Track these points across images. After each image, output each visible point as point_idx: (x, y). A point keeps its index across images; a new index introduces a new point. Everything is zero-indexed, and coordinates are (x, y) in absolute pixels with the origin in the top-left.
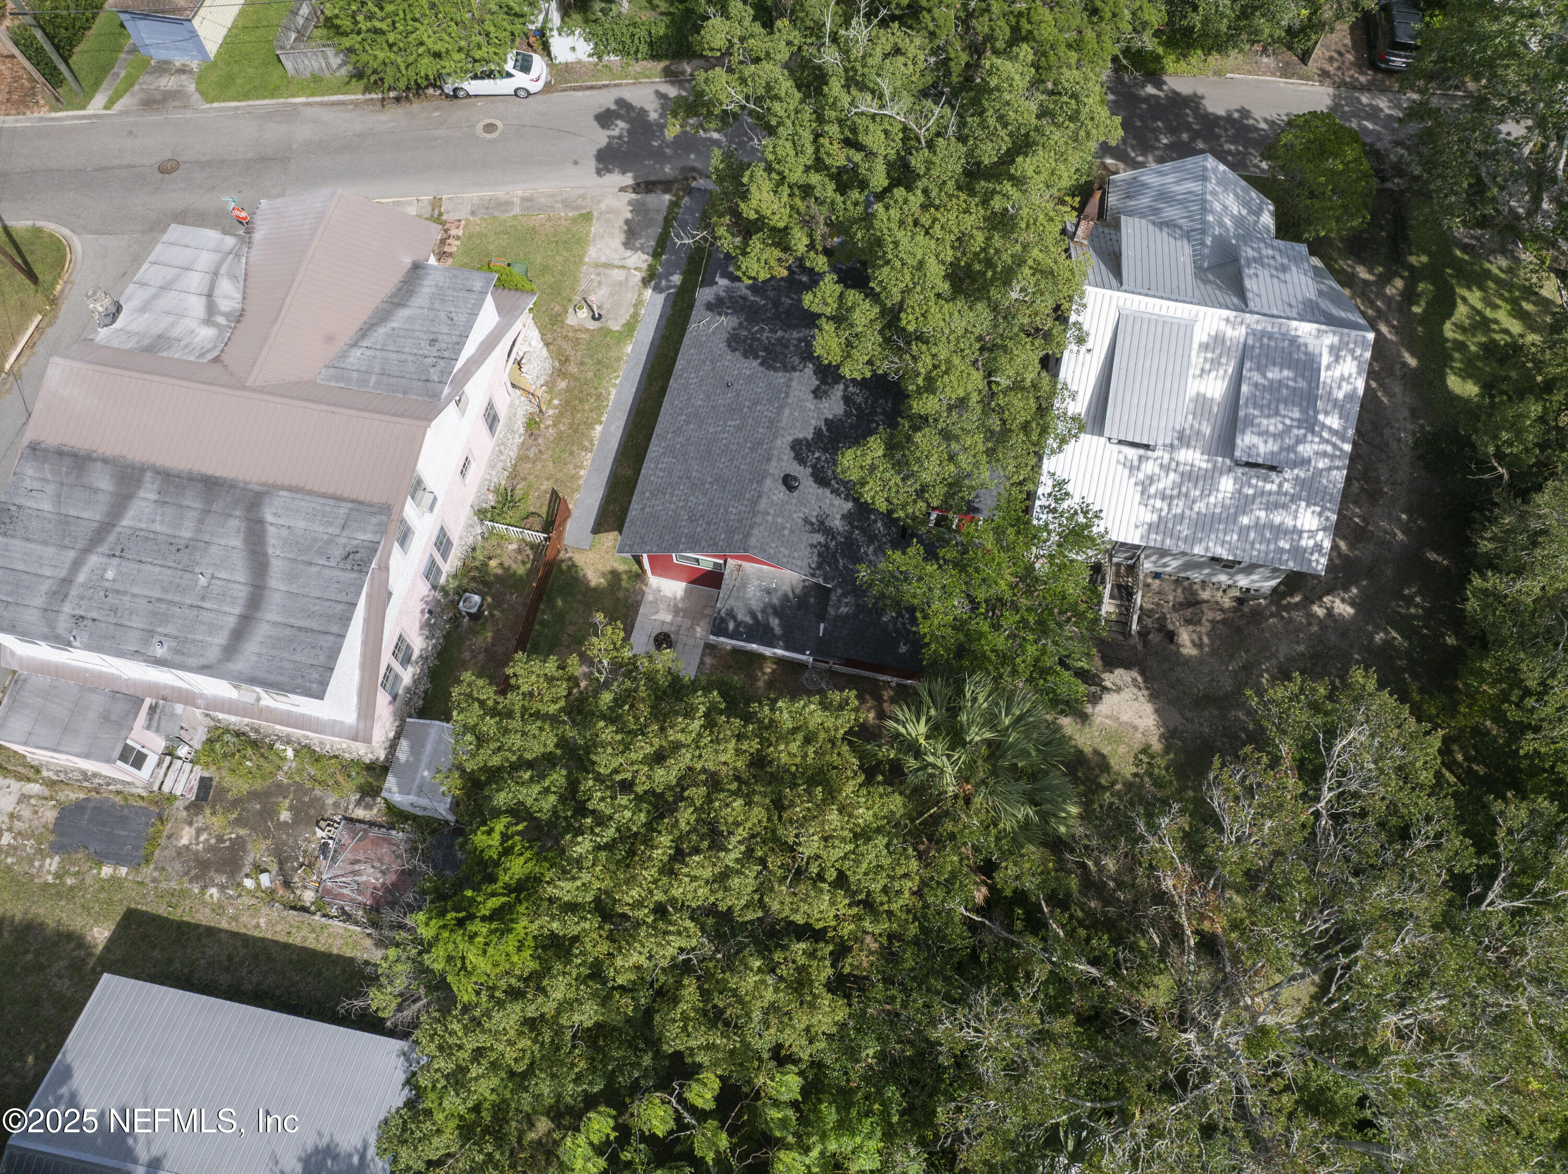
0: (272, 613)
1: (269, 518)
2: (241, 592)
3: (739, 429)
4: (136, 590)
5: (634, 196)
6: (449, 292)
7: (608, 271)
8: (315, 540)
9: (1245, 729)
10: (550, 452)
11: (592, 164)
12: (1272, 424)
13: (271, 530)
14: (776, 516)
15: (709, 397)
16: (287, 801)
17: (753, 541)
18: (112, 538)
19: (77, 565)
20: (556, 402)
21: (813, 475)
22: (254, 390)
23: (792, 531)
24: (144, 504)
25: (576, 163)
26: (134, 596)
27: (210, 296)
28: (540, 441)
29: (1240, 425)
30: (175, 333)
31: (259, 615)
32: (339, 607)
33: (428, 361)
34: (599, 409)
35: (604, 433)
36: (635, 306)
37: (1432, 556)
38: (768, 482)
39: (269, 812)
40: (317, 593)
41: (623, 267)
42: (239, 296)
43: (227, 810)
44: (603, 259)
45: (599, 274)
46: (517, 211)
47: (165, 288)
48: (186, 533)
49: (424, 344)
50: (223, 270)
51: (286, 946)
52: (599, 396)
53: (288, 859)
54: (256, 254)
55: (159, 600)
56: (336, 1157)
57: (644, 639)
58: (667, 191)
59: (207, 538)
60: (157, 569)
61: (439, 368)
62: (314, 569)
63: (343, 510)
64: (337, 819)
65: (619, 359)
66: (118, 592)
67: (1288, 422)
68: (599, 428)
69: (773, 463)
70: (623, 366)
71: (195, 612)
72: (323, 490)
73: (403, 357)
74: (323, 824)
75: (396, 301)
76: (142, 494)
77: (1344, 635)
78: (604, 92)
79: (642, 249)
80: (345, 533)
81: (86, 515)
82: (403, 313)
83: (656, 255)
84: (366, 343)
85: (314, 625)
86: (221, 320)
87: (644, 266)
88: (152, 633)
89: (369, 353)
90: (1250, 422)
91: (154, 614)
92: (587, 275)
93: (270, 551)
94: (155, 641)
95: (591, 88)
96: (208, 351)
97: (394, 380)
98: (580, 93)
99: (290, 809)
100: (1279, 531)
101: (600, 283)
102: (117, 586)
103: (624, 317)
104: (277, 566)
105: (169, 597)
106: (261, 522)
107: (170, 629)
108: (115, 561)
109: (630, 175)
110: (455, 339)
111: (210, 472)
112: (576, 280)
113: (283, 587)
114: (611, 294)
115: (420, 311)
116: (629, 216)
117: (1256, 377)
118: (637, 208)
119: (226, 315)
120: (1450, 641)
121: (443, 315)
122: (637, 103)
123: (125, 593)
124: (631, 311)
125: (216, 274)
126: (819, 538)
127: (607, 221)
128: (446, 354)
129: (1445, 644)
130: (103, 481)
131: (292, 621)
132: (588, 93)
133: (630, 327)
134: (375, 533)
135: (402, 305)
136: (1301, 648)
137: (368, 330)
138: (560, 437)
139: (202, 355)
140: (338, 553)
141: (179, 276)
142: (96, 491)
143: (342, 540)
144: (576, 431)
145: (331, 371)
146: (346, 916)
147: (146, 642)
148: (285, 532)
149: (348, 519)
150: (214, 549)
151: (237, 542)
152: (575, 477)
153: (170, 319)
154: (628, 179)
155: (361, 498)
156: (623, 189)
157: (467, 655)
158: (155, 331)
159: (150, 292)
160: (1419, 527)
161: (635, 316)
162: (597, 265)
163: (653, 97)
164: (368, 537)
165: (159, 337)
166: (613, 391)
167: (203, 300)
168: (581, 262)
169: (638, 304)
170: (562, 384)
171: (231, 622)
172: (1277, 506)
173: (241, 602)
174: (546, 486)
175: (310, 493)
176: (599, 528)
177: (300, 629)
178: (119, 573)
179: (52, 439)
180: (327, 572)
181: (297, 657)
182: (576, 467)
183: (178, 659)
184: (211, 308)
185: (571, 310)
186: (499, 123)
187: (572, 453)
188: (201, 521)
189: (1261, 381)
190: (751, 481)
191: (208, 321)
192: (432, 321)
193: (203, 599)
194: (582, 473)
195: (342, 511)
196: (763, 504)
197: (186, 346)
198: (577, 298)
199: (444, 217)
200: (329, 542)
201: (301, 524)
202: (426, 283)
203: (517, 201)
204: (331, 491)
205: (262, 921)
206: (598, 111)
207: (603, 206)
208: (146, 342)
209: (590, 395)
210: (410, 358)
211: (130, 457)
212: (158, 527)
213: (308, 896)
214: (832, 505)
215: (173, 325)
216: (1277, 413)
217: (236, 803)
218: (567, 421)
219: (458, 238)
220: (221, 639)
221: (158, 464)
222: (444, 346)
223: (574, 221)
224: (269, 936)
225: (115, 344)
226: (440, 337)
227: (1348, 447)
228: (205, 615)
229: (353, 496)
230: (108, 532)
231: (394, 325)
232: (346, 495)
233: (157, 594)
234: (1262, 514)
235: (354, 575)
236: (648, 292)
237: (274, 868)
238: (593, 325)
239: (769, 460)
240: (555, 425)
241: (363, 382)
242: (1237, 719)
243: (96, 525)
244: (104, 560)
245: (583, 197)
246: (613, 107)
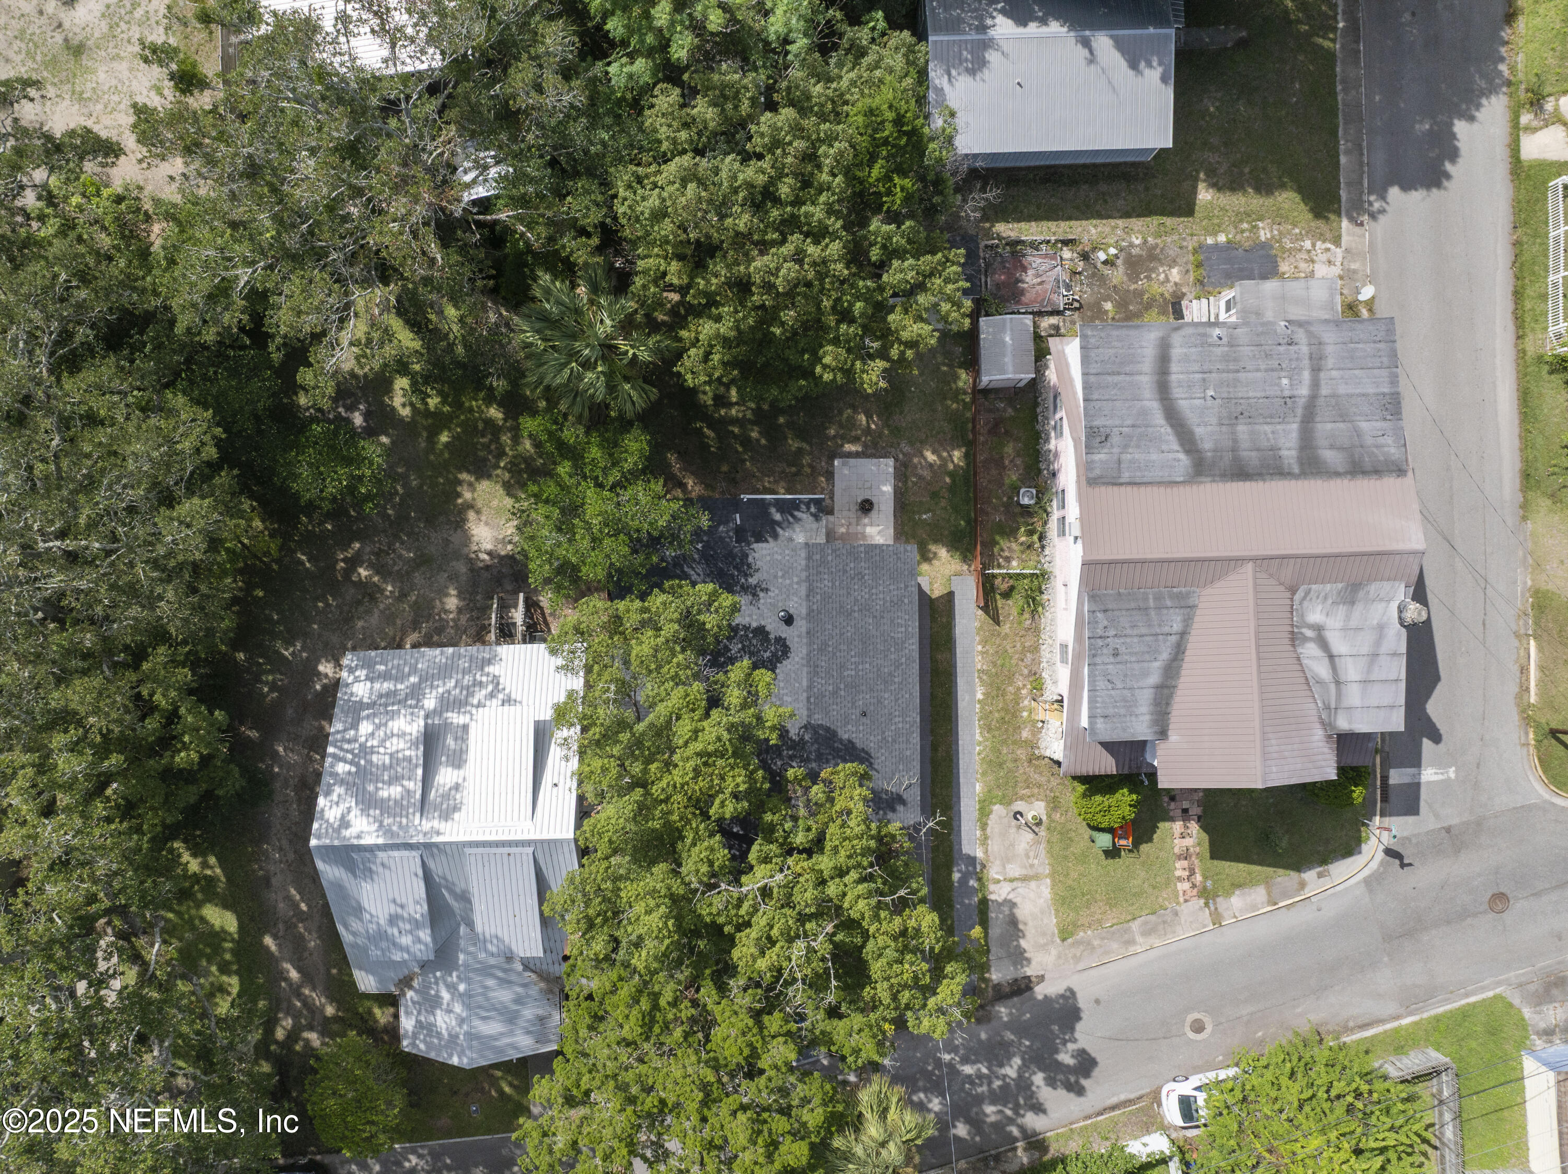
0: (1146, 381)
1: (1182, 456)
2: (1177, 392)
3: (842, 667)
4: (1259, 374)
5: (1029, 971)
6: (1123, 711)
7: (1024, 872)
8: (1138, 446)
9: (402, 543)
10: (1014, 662)
11: (1081, 1004)
12: (394, 745)
13: (1176, 446)
14: (791, 585)
15: (879, 702)
16: (1110, 315)
17: (803, 554)
18: (1299, 412)
19: (1315, 384)
20: (1025, 714)
21: (768, 634)
22: (1243, 560)
23: (776, 577)
24: (1288, 445)
25: (1097, 1002)
26: (1258, 370)
27: (1331, 657)
28: (1026, 672)
29: (421, 739)
30: (1342, 610)
31: (1155, 378)
32: (1095, 396)
33: (1112, 632)
34: (985, 716)
35: (973, 693)
36: (986, 838)
37: (253, 734)
38: (804, 611)
39: (1122, 305)
40: (1118, 404)
41: (1012, 880)
42: (1305, 661)
43: (1153, 299)
44: (1033, 884)
45: (1032, 866)
46: (1135, 926)
47: (1374, 656)
48: (1242, 429)
49: (1122, 649)
50: (1333, 687)
51: (1070, 218)
52: (990, 730)
53: (1093, 275)
54: (1311, 710)
55: (1238, 371)
56: (967, 70)
57: (883, 508)
58: (997, 987)
59: (1224, 429)
60: (1251, 394)
61: (1101, 626)
62: (1129, 422)
63: (1126, 476)
64: (1068, 313)
65: (984, 774)
66: (1273, 370)
67: (382, 750)
68: (979, 696)
69: (804, 630)
70: (977, 767)
71: (1205, 368)
72: (1149, 489)
73: (1135, 632)
74: (1076, 305)
75: (1166, 691)
76: (1294, 453)
77: (326, 644)
78: (1099, 1106)
79: (1000, 905)
80: (1116, 457)
81: (1329, 426)
82: (1154, 679)
83: (984, 902)
84: (1173, 639)
85: (1109, 379)
86: (1309, 633)
87: (992, 887)
88: (1231, 345)
89: (1166, 629)
90: (414, 744)
91: (1236, 360)
92: (1042, 863)
93: (1169, 430)
94: (1225, 340)
95: (1113, 1108)
96: (1304, 598)
97: (1133, 605)
98: (1123, 1097)
99: (1106, 312)
100: (386, 676)
101: (1028, 857)
102: (1275, 374)
103: (992, 821)
104: (1158, 418)
105: (1231, 376)
106: (1188, 452)
107: (1218, 351)
108: (1287, 393)
109: (1040, 997)
110: (1098, 660)
111: (1248, 484)
112: (1049, 852)
113: (1147, 404)
114: (1012, 845)
115: (1140, 684)
116: (1023, 943)
117: (411, 785)
118: (1019, 957)
119: (1306, 639)
120: (241, 656)
121: (1119, 685)
122: (1062, 1092)
123: (1266, 371)
124: (989, 830)
125: (1338, 683)
126: (752, 581)
127: (1044, 934)
128: (1100, 642)
130: (1330, 456)
131: (1128, 378)
132: (1114, 1100)
133: (984, 813)
134: (1092, 462)
135: (1159, 687)
136: (360, 624)
137: (1177, 654)
138: (1010, 678)
139: (1308, 593)
140: (1115, 439)
141: (1369, 671)
142: (1332, 447)
143: (1116, 450)
144: (998, 689)
145: (1191, 602)
146: (1035, 245)
147: (1231, 336)
148: (1164, 447)
149: (1119, 469)
150: (1214, 421)
151: (1199, 431)
152: (984, 642)
153: (1353, 623)
154: (1040, 991)
155: (1116, 488)
156: (1041, 978)
157: (1018, 461)
158: (1359, 608)
159: (1384, 649)
160: (263, 761)
161: (984, 827)
162: (1036, 877)
163: (1048, 1105)
164: (1097, 457)
165: (1353, 603)
166: (978, 737)
167: (1335, 652)
168: (1052, 875)
169: (985, 840)
170: (1025, 734)
171: (1174, 367)
172: (388, 694)
173: (1174, 384)
174: (1006, 628)
175: (1159, 483)
176: (950, 597)
177: (1119, 374)
178: (1279, 385)
179: (1390, 482)
180: (1117, 422)
181: (1112, 351)
182: (986, 653)
183: (1201, 330)
184: (1323, 644)
185: (1044, 818)
186: (1191, 1035)
187: (994, 664)
188: (1235, 441)
189: (405, 783)
190: (819, 612)
191: (1319, 628)
192: (1126, 676)
193: (1204, 380)
194: (980, 648)
195: (1127, 474)
196: (803, 591)
197: (1326, 598)
198: (1043, 832)
199: (1202, 901)
200: (1126, 446)
201: (1154, 457)
202: (1147, 718)
203: (1139, 939)
204: (1142, 489)
205: (1093, 231)
206: (1096, 1073)
207: (1054, 952)
208: (1361, 594)
209: (999, 729)
210: (1129, 631)
211: (1319, 482)
212: (1268, 428)
213: (1067, 254)
215: (1348, 618)
216: (391, 755)
217: (1148, 306)
218: (1009, 697)
219: (1179, 879)
220: (1177, 352)
221: (1293, 482)
222: (1105, 651)
223: (1076, 926)
224: (1084, 223)
225: (1387, 585)
226: (1112, 659)
227: (330, 750)
228: (1196, 367)
229: (1123, 489)
230: (1304, 416)
231: (1157, 664)
232: (1129, 488)
233: (1242, 376)
234: (399, 686)
235: (1095, 423)
236: (979, 854)
237: (1099, 265)
238: (1019, 806)
239: (808, 633)
240: (1019, 689)
241: (1158, 598)
242: (409, 550)
243: (1318, 419)
244: (1296, 393)
245: (1077, 959)
246: (1084, 1082)
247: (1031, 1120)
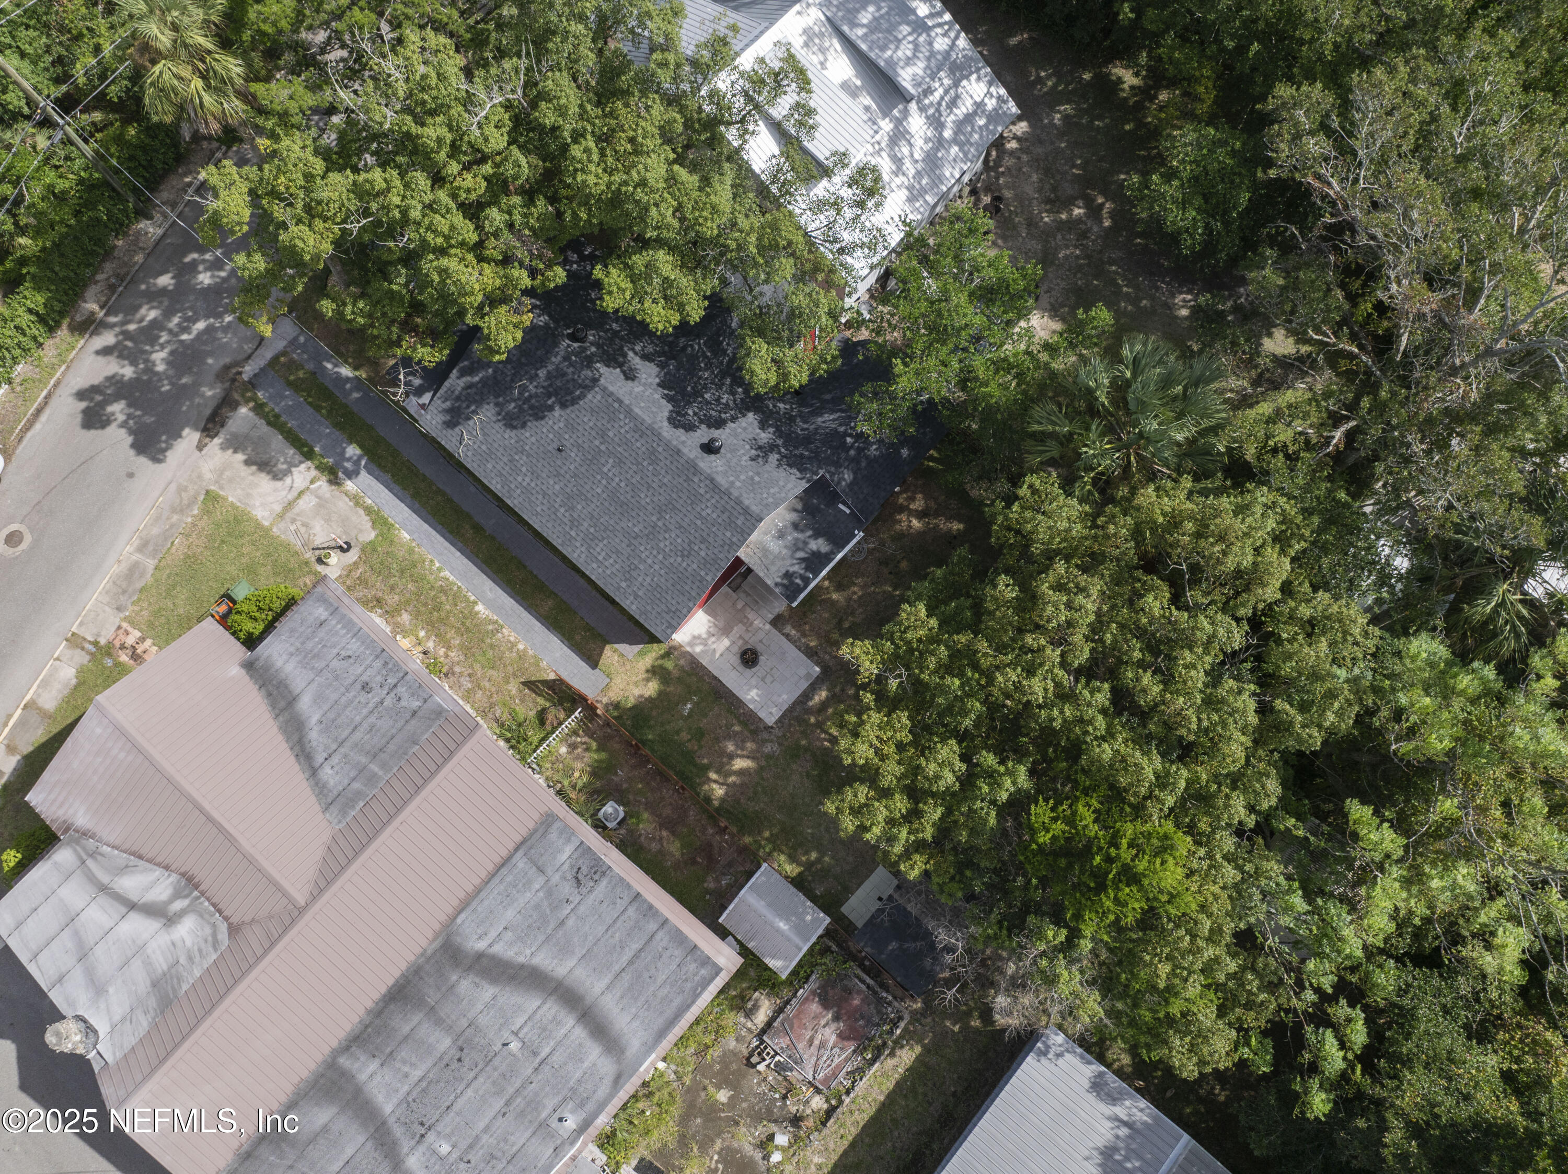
0: (594, 986)
1: (481, 945)
2: (551, 1009)
3: (620, 462)
4: (481, 1125)
5: (217, 441)
6: (309, 645)
7: (296, 510)
8: (537, 907)
9: (1077, 257)
10: (477, 667)
11: (143, 460)
12: (905, 50)
13: (497, 949)
14: (737, 477)
15: (558, 475)
16: (711, 1089)
17: (754, 509)
18: (398, 1131)
20: (422, 634)
21: (709, 427)
22: (314, 898)
23: (758, 474)
24: (378, 1078)
25: (131, 475)
26: (486, 1129)
27: (132, 906)
28: (457, 669)
29: (890, 73)
30: (161, 964)
31: (589, 1000)
32: (631, 911)
33: (388, 702)
34: (458, 597)
35: (487, 604)
36: (357, 504)
37: (1014, 41)
38: (701, 465)
39: (711, 1111)
40: (601, 929)
41: (301, 493)
42: (158, 872)
44: (278, 508)
45: (293, 521)
46: (151, 564)
47: (83, 954)
48: (444, 1043)
49: (363, 697)
50: (104, 878)
51: (853, 1145)
52: (442, 590)
53: (769, 1111)
54: (109, 833)
55: (508, 1103)
56: (1115, 1149)
57: (734, 674)
58: (234, 406)
59: (464, 1023)
60: (470, 1093)
61: (405, 696)
62: (571, 922)
63: (520, 862)
64: (755, 1043)
65: (411, 551)
66: (471, 1147)
67: (911, 38)
68: (480, 608)
69: (685, 450)
70: (423, 551)
71: (546, 1068)
72: (484, 875)
73: (365, 725)
74: (754, 1059)
75: (282, 704)
76: (362, 1077)
77: (1041, 142)
78: (54, 402)
79: (292, 465)
80: (549, 872)
81: (349, 1151)
82: (305, 704)
83: (308, 455)
84: (319, 758)
85: (636, 946)
86: (178, 905)
87: (314, 473)
88: (544, 1125)
89: (335, 760)
90: (891, 63)
91: (522, 1114)
92: (286, 532)
93: (521, 959)
94: (554, 1124)
95: (39, 411)
96: (214, 935)
97: (391, 747)
98: (38, 426)
99: (719, 1087)
100: (971, 116)
101: (305, 525)
102: (463, 1145)
103: (365, 522)
104: (544, 960)
105: (511, 1090)
106: (480, 956)
107: (550, 1103)
108: (431, 1137)
109: (186, 431)
110: (378, 664)
111: (384, 990)
112: (287, 546)
113: (571, 963)
114: (327, 521)
115: (314, 686)
116: (240, 457)
117: (860, 32)
118: (235, 444)
119: (177, 895)
121: (335, 664)
122: (97, 379)
123: (477, 1138)
124: (361, 512)
125: (103, 889)
126: (774, 458)
127: (231, 480)
128: (392, 681)
129: (1089, 83)
130: (322, 1115)
131: (617, 968)
132: (43, 418)
133: (378, 519)
134: (569, 840)
135: (292, 701)
137: (303, 750)
138: (466, 650)
139: (215, 943)
140: (568, 889)
141: (76, 933)
142: (325, 1129)
143: (556, 878)
144: (468, 630)
145: (334, 809)
146: (857, 1074)
147: (551, 1135)
148: (509, 935)
149: (533, 862)
150: (483, 1020)
151: (488, 992)
152: (522, 656)
153: (137, 964)
154: (191, 436)
155: (518, 839)
156: (200, 447)
158: (142, 983)
159: (78, 975)
160: (985, 32)
161: (368, 510)
162: (281, 516)
163: (101, 360)
164: (568, 850)
165: (154, 985)
166: (446, 574)
167: (134, 916)
168: (266, 531)
169: (357, 500)
170: (405, 618)
171: (580, 1033)
172: (954, 101)
173: (563, 1013)
174: (513, 687)
175: (478, 891)
176: (593, 662)
177: (631, 963)
178: (448, 1137)
180: (582, 909)
181: (661, 978)
182: (511, 649)
183: (590, 1106)
184: (153, 910)
185: (320, 568)
186: (14, 527)
187: (492, 646)
188: (439, 1022)
189: (865, 30)
190: (688, 480)
191: (171, 920)
192: (337, 678)
193: (535, 1054)
194: (521, 647)
195: (521, 865)
196: (721, 480)
197: (190, 959)
198: (310, 556)
199: (103, 641)
200: (549, 893)
201: (510, 914)
202: (279, 663)
203: (137, 557)
204: (491, 867)
205: (817, 1160)
206: (79, 418)
207: (208, 476)
208: (152, 1003)
209: (434, 598)
210: (372, 719)
211: (305, 1074)
212: (417, 1074)
213: (818, 1103)
214: (745, 429)
215: (148, 963)
216: (899, 41)
217: (683, 1141)
218: (451, 633)
219: (142, 640)
220: (594, 1052)
221: (335, 1044)
222: (379, 679)
223: (207, 512)
224: (835, 1157)
225: (130, 1041)
226: (365, 678)
227: (947, 17)
228: (556, 1059)
229: (511, 846)
230: (388, 1132)
231: (315, 719)
232: (505, 853)
233: (498, 1104)
234: (952, 117)
235: (604, 882)
236: (349, 485)
237: (773, 1128)
238: (353, 556)
239: (678, 452)
240: (449, 648)
241: (372, 779)
242: (1066, 257)
243: (369, 1144)
244: (422, 1148)
245: (181, 489)
246: (83, 405)
247: (108, 338)
